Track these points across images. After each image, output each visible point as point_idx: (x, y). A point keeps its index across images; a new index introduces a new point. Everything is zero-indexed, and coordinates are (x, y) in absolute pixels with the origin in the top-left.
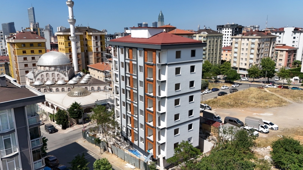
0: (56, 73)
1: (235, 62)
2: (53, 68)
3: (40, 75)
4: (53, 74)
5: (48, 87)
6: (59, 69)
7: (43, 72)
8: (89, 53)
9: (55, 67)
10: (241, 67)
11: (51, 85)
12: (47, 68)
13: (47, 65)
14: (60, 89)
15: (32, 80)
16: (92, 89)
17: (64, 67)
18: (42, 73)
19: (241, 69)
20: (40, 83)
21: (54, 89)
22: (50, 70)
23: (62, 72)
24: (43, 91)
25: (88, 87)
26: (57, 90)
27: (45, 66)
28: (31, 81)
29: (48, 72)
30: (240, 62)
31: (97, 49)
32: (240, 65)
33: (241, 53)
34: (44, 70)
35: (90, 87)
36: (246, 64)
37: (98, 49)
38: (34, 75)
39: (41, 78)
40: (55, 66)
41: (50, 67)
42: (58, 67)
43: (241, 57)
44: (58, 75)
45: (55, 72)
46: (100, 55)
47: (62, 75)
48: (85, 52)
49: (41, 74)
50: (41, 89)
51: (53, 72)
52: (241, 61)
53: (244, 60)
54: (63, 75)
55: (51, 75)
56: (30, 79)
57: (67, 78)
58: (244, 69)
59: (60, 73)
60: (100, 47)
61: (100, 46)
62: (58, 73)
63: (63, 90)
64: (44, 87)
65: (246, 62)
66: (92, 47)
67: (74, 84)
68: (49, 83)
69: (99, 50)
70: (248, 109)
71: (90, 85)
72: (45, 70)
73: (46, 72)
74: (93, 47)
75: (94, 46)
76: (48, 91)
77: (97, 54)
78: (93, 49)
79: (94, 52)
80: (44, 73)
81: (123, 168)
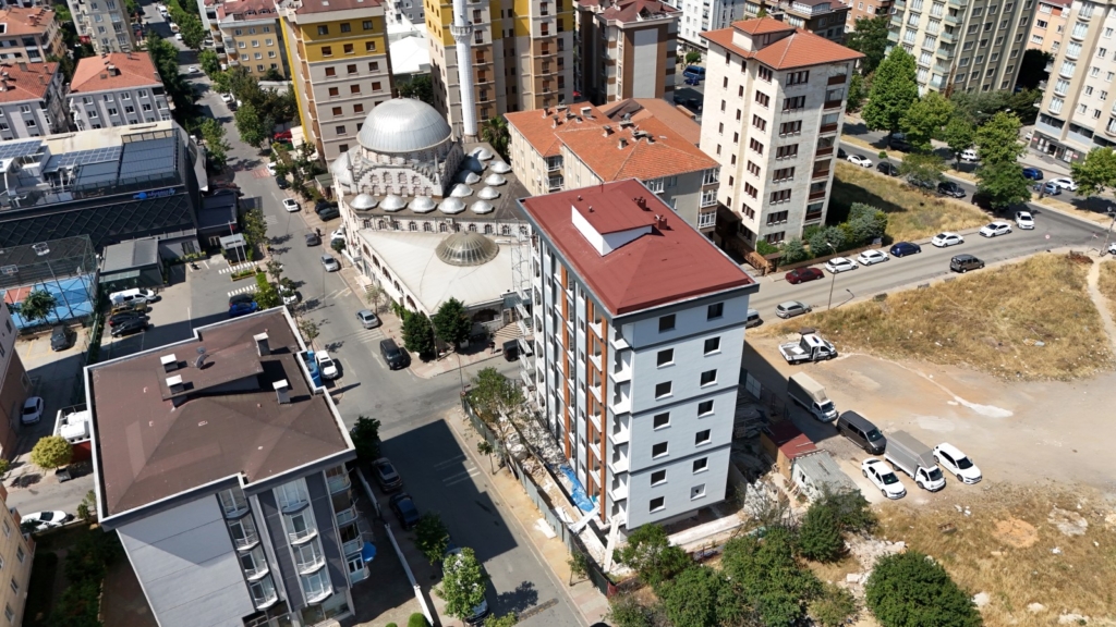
0: (410, 173)
1: (1059, 97)
2: (400, 160)
3: (367, 176)
4: (400, 174)
5: (389, 217)
6: (416, 161)
7: (375, 167)
8: (519, 40)
9: (407, 156)
10: (1078, 119)
11: (396, 211)
12: (386, 159)
13: (386, 150)
14: (420, 223)
15: (349, 186)
16: (504, 231)
17: (429, 154)
18: (373, 172)
19: (1075, 128)
20: (368, 203)
21: (404, 223)
22: (393, 165)
23: (425, 171)
24: (377, 226)
25: (494, 225)
26: (413, 226)
27: (379, 153)
28: (347, 189)
29: (388, 170)
30: (1080, 101)
31: (544, 26)
32: (1076, 110)
33: (1093, 64)
34: (376, 164)
35: (500, 226)
36: (1098, 113)
37: (547, 28)
38: (353, 174)
39: (370, 185)
40: (407, 153)
41: (392, 155)
42: (413, 155)
43: (1088, 82)
44: (414, 178)
45: (406, 170)
46: (553, 48)
47: (425, 181)
48: (507, 36)
49: (370, 173)
50: (372, 220)
51: (402, 170)
52: (1083, 99)
53: (1096, 94)
54: (428, 179)
55: (395, 179)
56: (344, 184)
57: (438, 190)
58: (1089, 133)
59: (419, 175)
60: (555, 20)
61: (553, 17)
62: (414, 173)
63: (427, 227)
64: (378, 216)
65: (1100, 105)
66: (527, 18)
67: (457, 213)
68: (390, 203)
69: (552, 30)
71: (498, 220)
72: (380, 163)
73: (384, 170)
74: (531, 20)
75: (534, 19)
76: (389, 227)
77: (544, 45)
78: (533, 29)
79: (535, 40)
80: (379, 172)
81: (531, 530)
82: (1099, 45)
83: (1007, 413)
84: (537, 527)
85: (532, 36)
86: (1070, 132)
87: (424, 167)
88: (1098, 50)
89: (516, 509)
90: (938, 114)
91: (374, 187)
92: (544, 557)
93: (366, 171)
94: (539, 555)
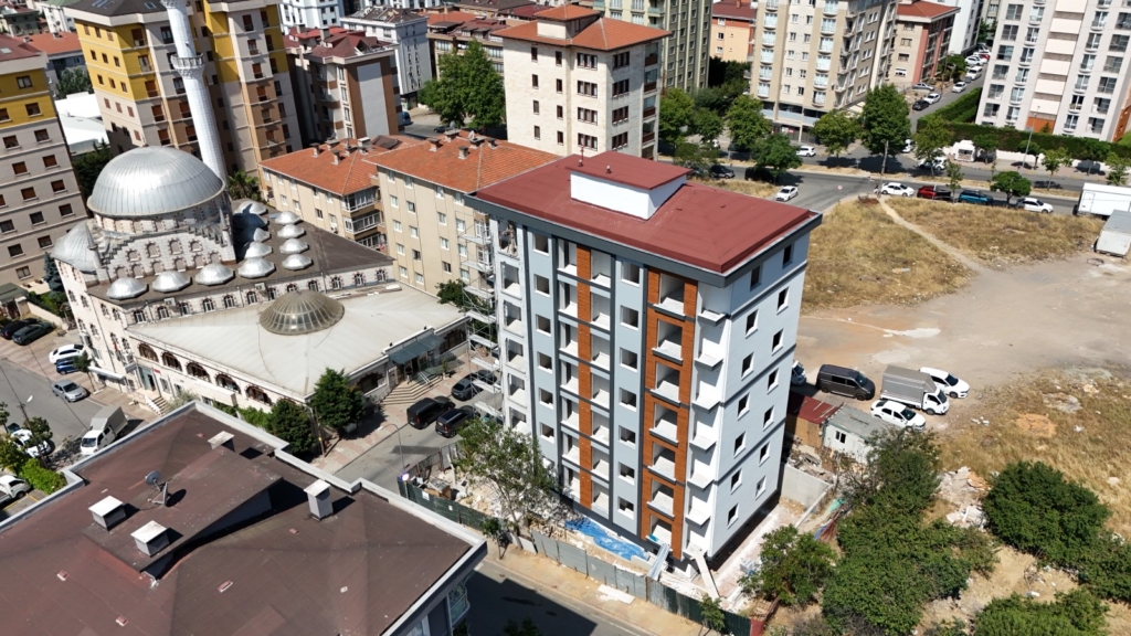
0: (185, 238)
1: (764, 82)
2: (170, 223)
3: (122, 253)
4: (171, 242)
5: (172, 300)
6: (191, 221)
7: (133, 239)
8: (227, 86)
9: (178, 216)
10: (785, 99)
11: (181, 289)
12: (148, 225)
13: (146, 214)
14: (218, 299)
15: (94, 273)
16: (335, 284)
17: (206, 210)
18: (131, 246)
19: (783, 107)
20: (135, 288)
21: (195, 303)
22: (160, 231)
23: (206, 232)
24: (155, 315)
25: (320, 280)
26: (208, 305)
27: (137, 219)
28: (92, 278)
29: (152, 240)
30: (783, 83)
31: (257, 67)
32: (782, 91)
33: (787, 48)
34: (133, 234)
35: (328, 279)
36: (801, 91)
37: (260, 70)
38: (98, 255)
39: (128, 266)
40: (178, 212)
41: (156, 218)
42: (186, 214)
43: (787, 64)
44: (192, 243)
45: (180, 235)
46: (270, 91)
47: (209, 245)
48: (211, 83)
49: (125, 249)
50: (147, 309)
51: (174, 236)
52: (786, 80)
53: (796, 73)
54: (213, 242)
55: (165, 250)
56: (84, 272)
57: (228, 253)
58: (797, 109)
59: (200, 238)
60: (267, 60)
61: (265, 56)
62: (192, 237)
63: (228, 302)
64: (155, 301)
65: (802, 83)
66: (233, 60)
67: (268, 275)
68: (167, 282)
69: (266, 70)
70: (863, 311)
71: (324, 272)
72: (139, 233)
73: (146, 241)
74: (239, 61)
75: (243, 60)
76: (173, 314)
77: (259, 88)
78: (243, 72)
79: (248, 84)
80: (139, 245)
81: (599, 605)
82: (789, 30)
83: (936, 331)
84: (603, 598)
85: (243, 80)
86: (780, 112)
87: (203, 227)
88: (789, 35)
89: (561, 587)
90: (684, 108)
91: (133, 267)
92: (639, 628)
93: (120, 247)
94: (631, 629)
